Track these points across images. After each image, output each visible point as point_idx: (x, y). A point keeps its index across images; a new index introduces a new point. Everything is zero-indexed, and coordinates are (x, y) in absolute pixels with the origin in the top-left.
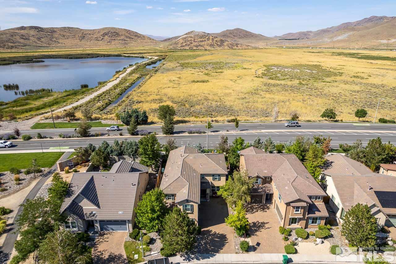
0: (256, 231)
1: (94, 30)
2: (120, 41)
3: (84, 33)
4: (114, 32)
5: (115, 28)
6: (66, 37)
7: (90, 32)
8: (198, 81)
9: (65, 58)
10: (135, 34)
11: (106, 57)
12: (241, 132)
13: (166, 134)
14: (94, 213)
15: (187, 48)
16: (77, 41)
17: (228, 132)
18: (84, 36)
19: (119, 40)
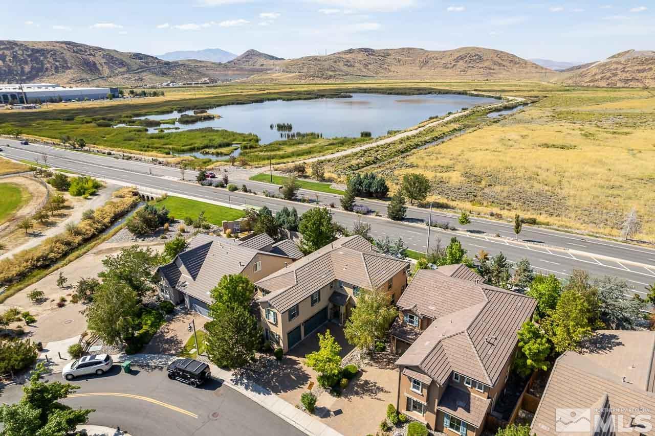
0: (357, 393)
1: (444, 52)
2: (482, 70)
3: (429, 57)
4: (475, 56)
5: (477, 48)
6: (401, 63)
7: (437, 55)
8: (553, 146)
9: (383, 93)
10: (510, 59)
11: (441, 93)
12: (522, 243)
13: (392, 219)
14: (186, 283)
15: (603, 84)
16: (415, 69)
17: (497, 238)
18: (428, 62)
19: (480, 68)
